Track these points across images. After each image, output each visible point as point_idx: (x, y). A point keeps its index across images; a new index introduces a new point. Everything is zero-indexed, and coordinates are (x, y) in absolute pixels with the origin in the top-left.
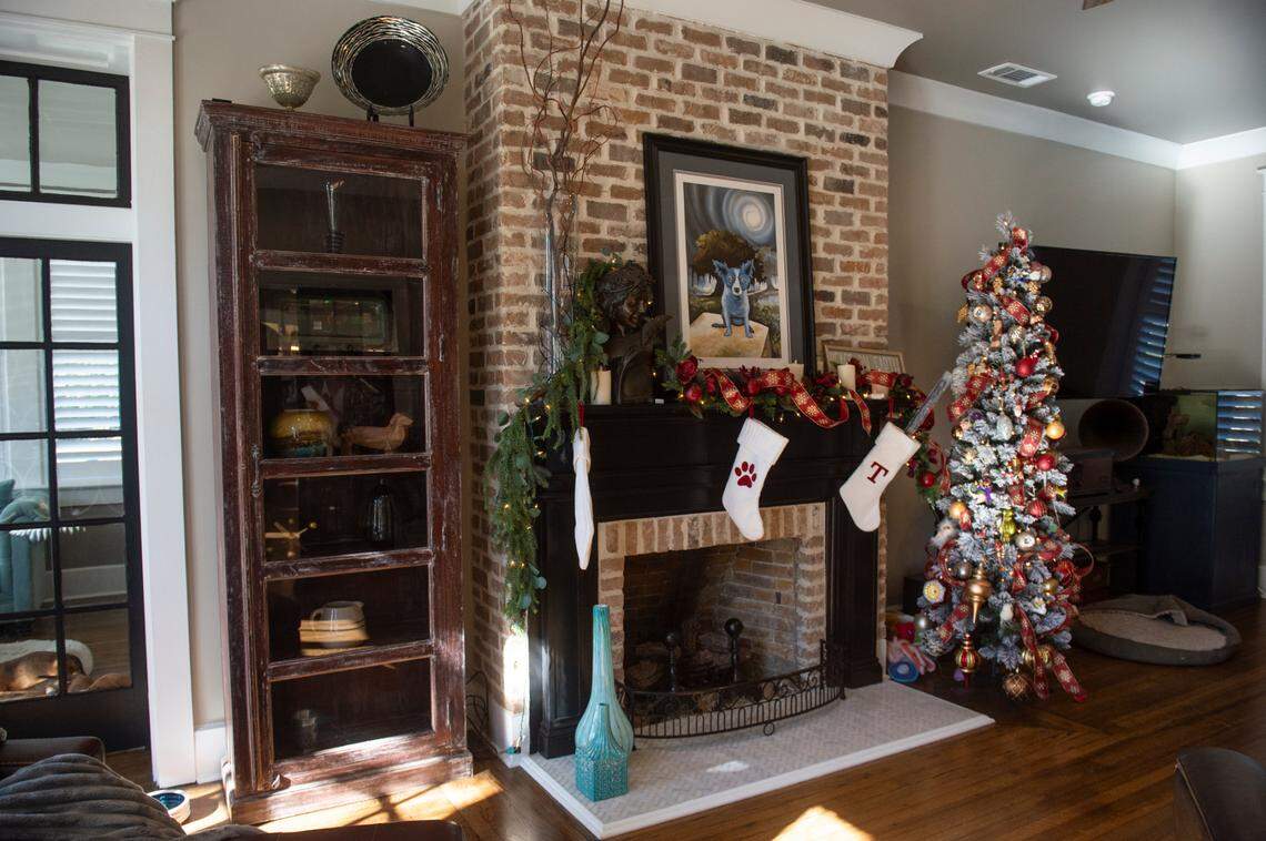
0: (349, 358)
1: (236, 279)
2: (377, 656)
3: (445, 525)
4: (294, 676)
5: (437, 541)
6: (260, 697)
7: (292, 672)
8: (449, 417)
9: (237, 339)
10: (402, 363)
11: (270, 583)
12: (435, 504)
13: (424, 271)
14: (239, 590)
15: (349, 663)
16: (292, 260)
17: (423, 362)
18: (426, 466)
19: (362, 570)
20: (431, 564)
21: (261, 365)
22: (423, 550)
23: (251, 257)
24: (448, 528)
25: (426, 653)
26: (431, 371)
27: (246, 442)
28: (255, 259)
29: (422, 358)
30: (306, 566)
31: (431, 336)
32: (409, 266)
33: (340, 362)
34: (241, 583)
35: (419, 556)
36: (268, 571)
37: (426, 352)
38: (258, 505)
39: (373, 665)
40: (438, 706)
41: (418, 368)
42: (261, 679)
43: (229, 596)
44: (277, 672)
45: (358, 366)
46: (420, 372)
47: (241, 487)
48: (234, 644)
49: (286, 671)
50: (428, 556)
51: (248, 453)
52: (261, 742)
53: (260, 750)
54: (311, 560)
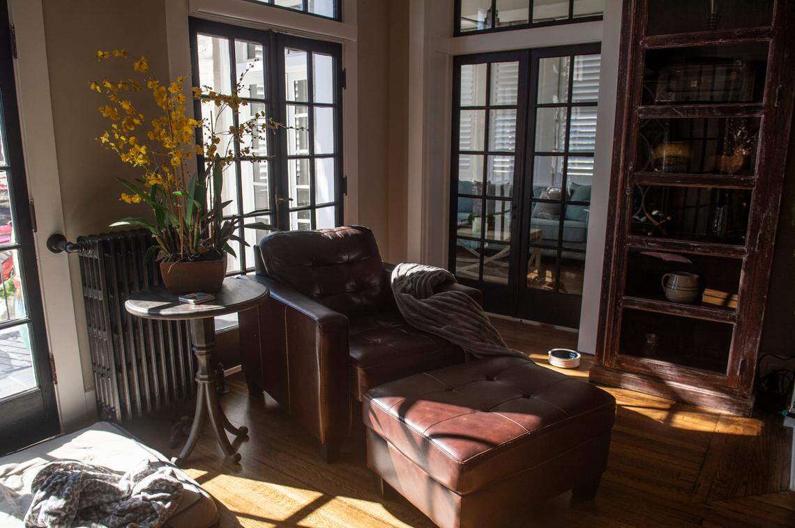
0: (700, 106)
1: (629, 57)
2: (693, 312)
3: (760, 232)
4: (636, 307)
5: (752, 243)
6: (615, 313)
7: (634, 304)
8: (777, 150)
9: (627, 96)
10: (742, 108)
11: (630, 248)
12: (755, 216)
13: (769, 36)
14: (611, 248)
15: (673, 310)
16: (667, 40)
17: (760, 108)
18: (753, 186)
19: (690, 252)
20: (744, 258)
21: (641, 112)
22: (739, 248)
23: (641, 42)
24: (763, 234)
25: (730, 320)
26: (766, 115)
27: (626, 160)
28: (643, 43)
29: (759, 104)
30: (653, 242)
31: (770, 87)
32: (756, 34)
33: (693, 109)
34: (612, 244)
35: (735, 251)
36: (630, 241)
37: (765, 99)
38: (628, 199)
39: (690, 316)
40: (733, 359)
41: (755, 112)
42: (617, 304)
43: (606, 250)
44: (626, 302)
45: (707, 112)
46: (757, 115)
47: (619, 188)
48: (605, 279)
49: (633, 303)
50: (743, 252)
51: (626, 166)
52: (612, 339)
53: (610, 343)
54: (657, 239)
